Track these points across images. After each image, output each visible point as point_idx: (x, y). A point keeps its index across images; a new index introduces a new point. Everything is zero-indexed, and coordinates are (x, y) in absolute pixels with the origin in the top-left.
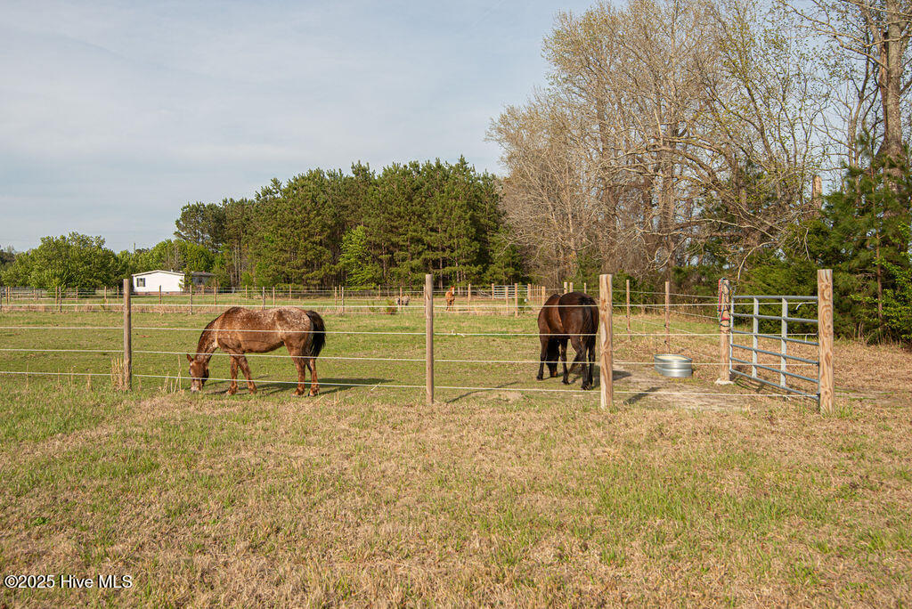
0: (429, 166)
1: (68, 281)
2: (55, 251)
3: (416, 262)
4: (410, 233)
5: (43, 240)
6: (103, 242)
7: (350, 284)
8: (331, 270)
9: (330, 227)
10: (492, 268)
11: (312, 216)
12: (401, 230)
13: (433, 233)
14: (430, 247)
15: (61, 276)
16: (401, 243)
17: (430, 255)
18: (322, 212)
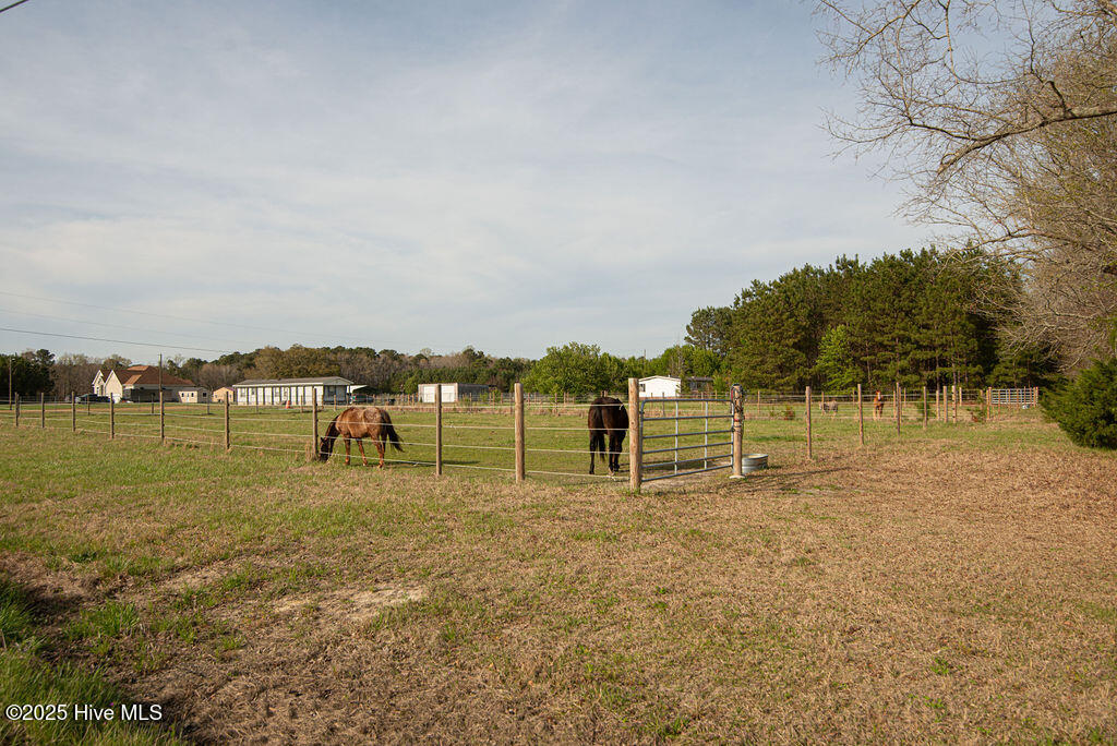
0: (924, 252)
1: (567, 388)
2: (559, 359)
3: (904, 363)
4: (897, 331)
5: (548, 350)
6: (598, 350)
7: (828, 389)
8: (805, 374)
9: (804, 328)
10: (998, 369)
11: (784, 317)
12: (886, 329)
13: (925, 331)
14: (920, 347)
15: (560, 383)
16: (886, 343)
17: (921, 355)
18: (796, 313)
